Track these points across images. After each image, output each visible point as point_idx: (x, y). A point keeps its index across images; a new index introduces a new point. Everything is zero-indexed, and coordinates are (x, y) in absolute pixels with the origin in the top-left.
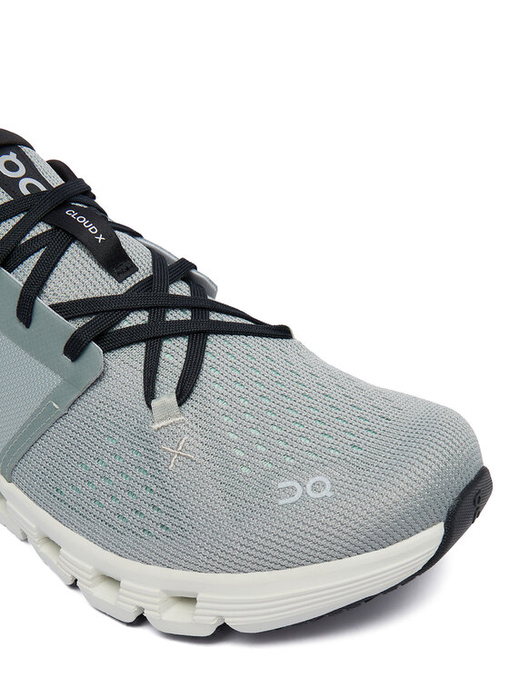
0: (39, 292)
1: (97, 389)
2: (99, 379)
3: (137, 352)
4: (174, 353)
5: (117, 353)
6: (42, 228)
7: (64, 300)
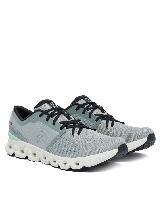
0: (56, 120)
1: (65, 134)
2: (65, 133)
3: (71, 129)
4: (77, 129)
5: (68, 129)
6: (57, 112)
7: (60, 121)
